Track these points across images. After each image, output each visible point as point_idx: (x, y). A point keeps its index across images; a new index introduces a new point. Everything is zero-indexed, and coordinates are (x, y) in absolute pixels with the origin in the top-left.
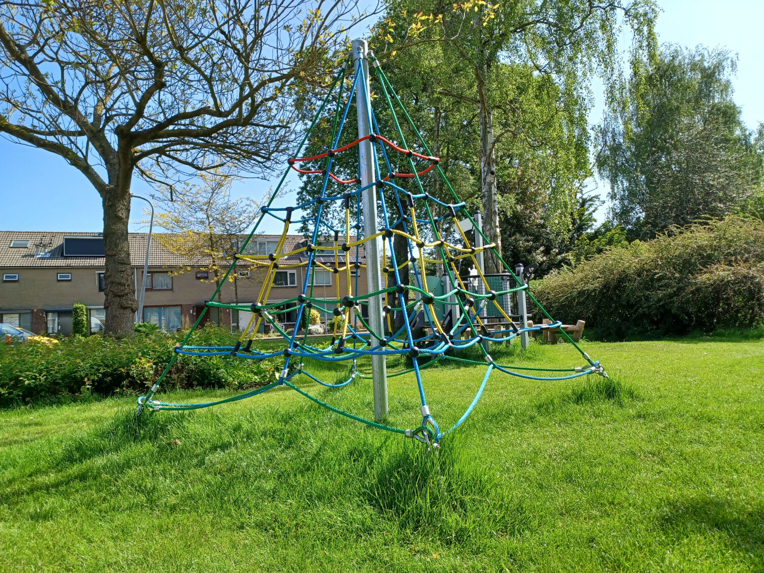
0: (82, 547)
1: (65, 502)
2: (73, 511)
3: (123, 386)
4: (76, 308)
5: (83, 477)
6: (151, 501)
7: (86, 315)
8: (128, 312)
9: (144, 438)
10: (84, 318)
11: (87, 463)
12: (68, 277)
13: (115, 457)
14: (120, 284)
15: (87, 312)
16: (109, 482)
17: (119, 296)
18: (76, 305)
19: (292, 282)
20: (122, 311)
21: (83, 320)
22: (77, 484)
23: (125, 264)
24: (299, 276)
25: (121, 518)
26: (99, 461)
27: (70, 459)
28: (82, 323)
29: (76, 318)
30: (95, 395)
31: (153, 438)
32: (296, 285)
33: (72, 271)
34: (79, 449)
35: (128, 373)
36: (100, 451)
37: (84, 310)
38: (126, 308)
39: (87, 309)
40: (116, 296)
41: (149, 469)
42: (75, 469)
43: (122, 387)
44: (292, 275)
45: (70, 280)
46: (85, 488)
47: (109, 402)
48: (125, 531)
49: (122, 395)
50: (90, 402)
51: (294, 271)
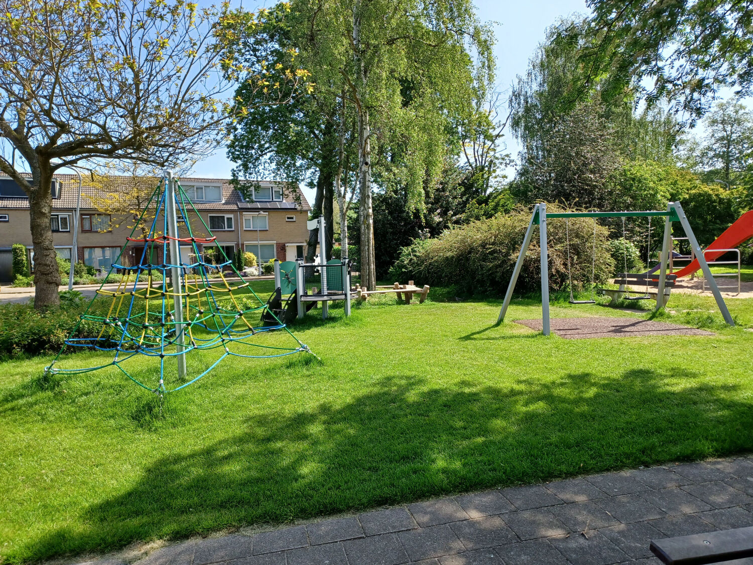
0: (11, 435)
1: (4, 420)
2: (7, 423)
3: (46, 348)
4: (15, 249)
5: (13, 409)
6: (43, 420)
7: (26, 255)
8: (53, 286)
9: (47, 389)
10: (24, 258)
11: (15, 403)
12: (5, 217)
13: (30, 400)
14: (46, 265)
15: (26, 252)
16: (25, 411)
17: (46, 274)
18: (15, 246)
19: (230, 226)
20: (48, 285)
21: (23, 260)
22: (9, 412)
23: (49, 249)
24: (236, 221)
25: (27, 426)
26: (21, 402)
27: (6, 400)
28: (22, 263)
29: (16, 258)
30: (27, 354)
31: (52, 389)
32: (233, 229)
33: (10, 213)
34: (11, 395)
35: (49, 340)
36: (22, 396)
37: (24, 250)
38: (51, 283)
39: (26, 250)
40: (43, 274)
41: (45, 406)
42: (9, 405)
43: (44, 349)
44: (229, 219)
45: (8, 221)
46: (13, 414)
47: (36, 360)
48: (29, 430)
49: (45, 354)
50: (23, 359)
51: (231, 216)
